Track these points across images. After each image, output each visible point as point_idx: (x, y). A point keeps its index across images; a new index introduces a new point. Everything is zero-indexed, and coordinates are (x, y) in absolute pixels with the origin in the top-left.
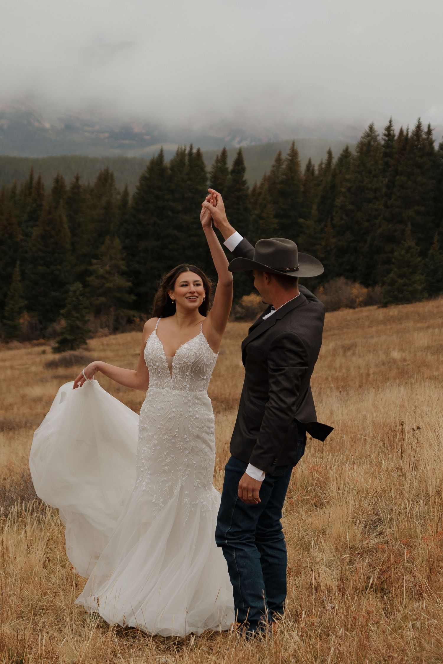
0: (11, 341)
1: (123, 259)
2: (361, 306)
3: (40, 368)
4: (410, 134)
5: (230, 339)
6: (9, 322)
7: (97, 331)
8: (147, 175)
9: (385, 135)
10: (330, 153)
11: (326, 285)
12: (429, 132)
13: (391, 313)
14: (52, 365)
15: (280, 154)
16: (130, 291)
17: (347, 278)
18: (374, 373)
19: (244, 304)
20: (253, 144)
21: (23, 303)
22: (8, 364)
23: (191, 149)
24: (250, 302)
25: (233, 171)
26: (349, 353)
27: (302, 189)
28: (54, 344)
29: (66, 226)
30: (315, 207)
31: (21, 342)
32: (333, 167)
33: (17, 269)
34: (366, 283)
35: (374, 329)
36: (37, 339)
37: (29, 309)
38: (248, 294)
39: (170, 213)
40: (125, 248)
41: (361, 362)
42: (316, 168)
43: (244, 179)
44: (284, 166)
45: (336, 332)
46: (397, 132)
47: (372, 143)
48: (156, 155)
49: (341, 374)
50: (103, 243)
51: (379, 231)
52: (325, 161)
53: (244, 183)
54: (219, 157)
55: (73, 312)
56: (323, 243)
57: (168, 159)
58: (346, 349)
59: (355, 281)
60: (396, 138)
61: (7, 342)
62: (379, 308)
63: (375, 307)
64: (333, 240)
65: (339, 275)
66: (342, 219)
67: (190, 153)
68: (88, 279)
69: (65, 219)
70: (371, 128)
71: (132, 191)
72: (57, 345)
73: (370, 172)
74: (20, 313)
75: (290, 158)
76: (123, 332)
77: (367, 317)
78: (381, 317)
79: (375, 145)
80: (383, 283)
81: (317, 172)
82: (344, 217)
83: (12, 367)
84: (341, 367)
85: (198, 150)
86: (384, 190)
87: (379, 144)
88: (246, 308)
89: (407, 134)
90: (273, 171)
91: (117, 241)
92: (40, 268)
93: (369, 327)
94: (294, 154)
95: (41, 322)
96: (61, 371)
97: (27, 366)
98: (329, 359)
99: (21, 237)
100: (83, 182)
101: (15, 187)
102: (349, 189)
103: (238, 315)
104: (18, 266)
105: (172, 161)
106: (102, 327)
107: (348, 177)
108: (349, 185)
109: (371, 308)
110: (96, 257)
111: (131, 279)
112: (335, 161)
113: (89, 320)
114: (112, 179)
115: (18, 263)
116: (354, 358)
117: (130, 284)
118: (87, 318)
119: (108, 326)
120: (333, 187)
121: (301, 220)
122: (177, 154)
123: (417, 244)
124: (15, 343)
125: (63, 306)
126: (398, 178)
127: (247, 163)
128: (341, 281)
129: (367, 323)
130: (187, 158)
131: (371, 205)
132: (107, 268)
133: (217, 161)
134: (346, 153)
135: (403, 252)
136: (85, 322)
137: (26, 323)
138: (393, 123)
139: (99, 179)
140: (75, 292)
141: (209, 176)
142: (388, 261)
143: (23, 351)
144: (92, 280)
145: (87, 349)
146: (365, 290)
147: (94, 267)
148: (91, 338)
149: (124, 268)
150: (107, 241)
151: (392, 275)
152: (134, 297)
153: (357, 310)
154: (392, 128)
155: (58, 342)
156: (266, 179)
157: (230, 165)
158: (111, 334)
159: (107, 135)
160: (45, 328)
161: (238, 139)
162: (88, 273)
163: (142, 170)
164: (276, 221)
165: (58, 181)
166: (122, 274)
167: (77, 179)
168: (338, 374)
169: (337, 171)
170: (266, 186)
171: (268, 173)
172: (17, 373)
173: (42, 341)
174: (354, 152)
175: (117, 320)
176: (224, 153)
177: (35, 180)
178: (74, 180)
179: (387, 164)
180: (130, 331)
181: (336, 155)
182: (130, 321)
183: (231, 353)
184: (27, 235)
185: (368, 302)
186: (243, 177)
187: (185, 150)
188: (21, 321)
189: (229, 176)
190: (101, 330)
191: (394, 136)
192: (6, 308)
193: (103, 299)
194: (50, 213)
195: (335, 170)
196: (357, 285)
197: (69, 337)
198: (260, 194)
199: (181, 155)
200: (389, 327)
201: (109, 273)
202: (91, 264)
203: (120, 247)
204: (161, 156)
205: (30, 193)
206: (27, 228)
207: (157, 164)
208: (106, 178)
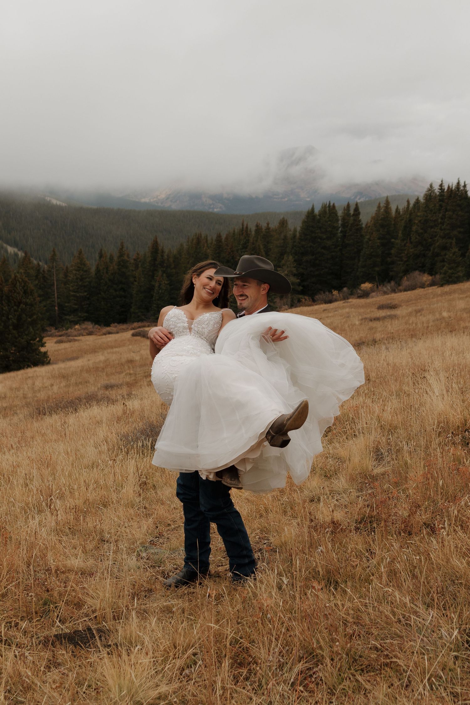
1: (295, 267)
2: (428, 287)
4: (453, 188)
5: (354, 309)
6: (234, 305)
7: (281, 308)
8: (306, 220)
9: (439, 189)
10: (408, 202)
11: (408, 276)
12: (465, 186)
13: (445, 290)
15: (379, 204)
16: (299, 285)
17: (420, 271)
18: (431, 326)
19: (362, 289)
20: (367, 199)
23: (330, 204)
24: (366, 287)
25: (353, 215)
26: (419, 314)
27: (393, 223)
29: (262, 250)
30: (400, 232)
32: (410, 209)
34: (431, 274)
35: (435, 299)
38: (364, 283)
39: (319, 240)
40: (295, 261)
41: (424, 319)
42: (401, 210)
43: (360, 218)
44: (382, 210)
45: (414, 302)
46: (446, 188)
47: (432, 194)
48: (310, 209)
49: (412, 327)
50: (283, 259)
51: (438, 244)
52: (406, 206)
53: (360, 221)
54: (346, 208)
56: (406, 252)
57: (317, 211)
58: (417, 312)
59: (424, 273)
60: (446, 190)
62: (438, 287)
63: (436, 287)
64: (411, 250)
65: (415, 270)
66: (416, 238)
67: (329, 206)
69: (262, 247)
70: (431, 186)
71: (299, 229)
73: (431, 211)
75: (385, 205)
76: (296, 307)
77: (432, 292)
78: (439, 292)
79: (434, 195)
80: (441, 273)
81: (401, 213)
82: (417, 237)
84: (413, 323)
85: (334, 204)
86: (440, 220)
87: (436, 194)
88: (364, 291)
89: (452, 188)
90: (376, 214)
91: (291, 257)
93: (432, 298)
94: (387, 203)
98: (407, 318)
100: (270, 226)
101: (234, 231)
102: (420, 221)
103: (359, 295)
105: (319, 211)
106: (285, 305)
107: (419, 214)
108: (420, 219)
109: (434, 287)
111: (300, 278)
112: (411, 205)
113: (276, 302)
114: (287, 223)
116: (421, 317)
117: (299, 280)
118: (275, 301)
119: (288, 305)
120: (410, 220)
121: (393, 240)
122: (322, 207)
123: (459, 250)
126: (447, 213)
127: (361, 210)
128: (417, 273)
129: (432, 296)
130: (328, 209)
131: (432, 230)
132: (286, 272)
133: (344, 209)
134: (418, 201)
135: (451, 255)
136: (274, 303)
138: (444, 182)
139: (280, 223)
141: (340, 218)
142: (443, 261)
146: (430, 278)
149: (295, 272)
150: (285, 257)
151: (445, 268)
152: (301, 288)
153: (426, 289)
154: (443, 185)
156: (373, 218)
157: (352, 212)
158: (289, 308)
161: (358, 197)
163: (303, 217)
164: (379, 241)
165: (258, 227)
166: (294, 275)
167: (268, 224)
168: (411, 327)
169: (413, 212)
170: (373, 222)
171: (374, 215)
174: (422, 200)
175: (292, 301)
176: (348, 205)
177: (245, 226)
179: (441, 206)
180: (300, 307)
181: (412, 202)
182: (299, 301)
183: (354, 316)
185: (432, 284)
186: (359, 217)
187: (326, 204)
189: (352, 218)
190: (284, 307)
191: (444, 189)
194: (253, 244)
195: (411, 210)
196: (426, 275)
198: (369, 227)
199: (324, 207)
200: (444, 298)
203: (293, 260)
204: (313, 209)
205: (243, 234)
206: (242, 252)
207: (311, 214)
208: (283, 223)
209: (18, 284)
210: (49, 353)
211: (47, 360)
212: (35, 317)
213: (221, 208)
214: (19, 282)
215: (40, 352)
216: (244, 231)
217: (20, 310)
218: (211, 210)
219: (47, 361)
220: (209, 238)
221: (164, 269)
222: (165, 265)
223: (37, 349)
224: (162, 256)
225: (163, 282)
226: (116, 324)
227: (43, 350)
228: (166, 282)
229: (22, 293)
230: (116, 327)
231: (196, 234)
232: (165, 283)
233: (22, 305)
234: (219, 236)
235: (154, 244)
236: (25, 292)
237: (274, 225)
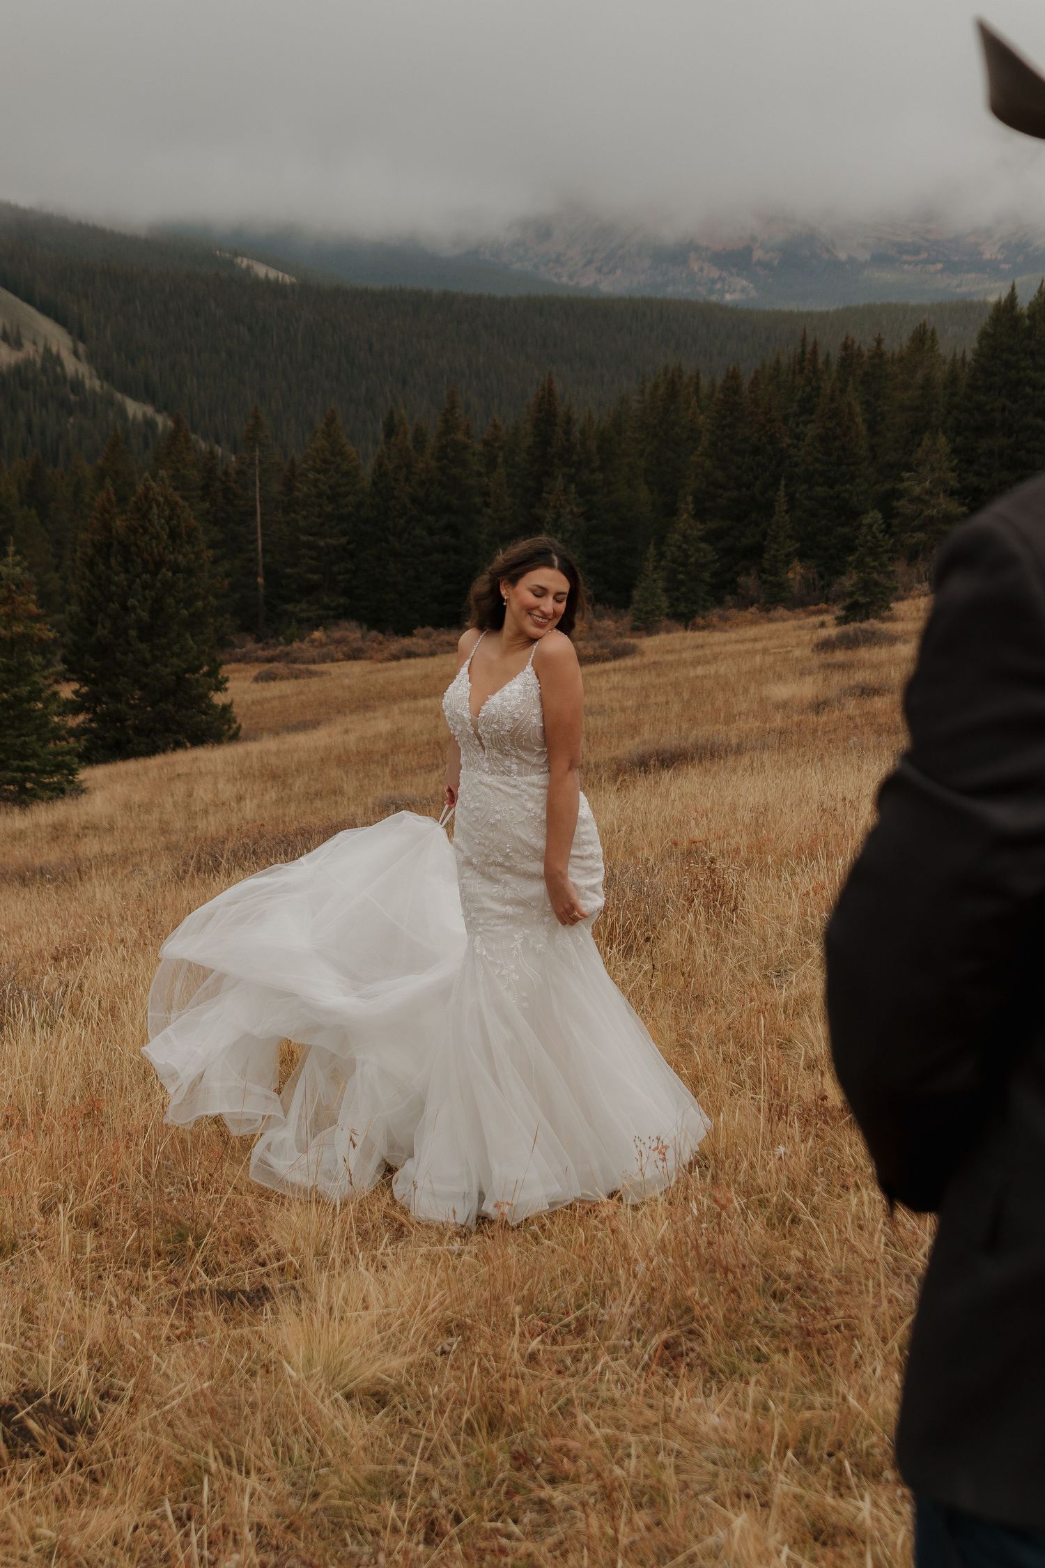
0: (775, 608)
1: (953, 470)
3: (807, 652)
6: (772, 578)
7: (908, 589)
8: (991, 330)
14: (826, 646)
21: (791, 546)
22: (759, 646)
28: (838, 611)
29: (859, 420)
31: (789, 609)
33: (781, 493)
36: (816, 604)
37: (802, 555)
39: (1028, 390)
40: (955, 451)
48: (1005, 297)
50: (919, 445)
55: (868, 559)
57: (1023, 304)
61: (768, 610)
68: (895, 504)
69: (858, 409)
71: (968, 356)
72: (842, 613)
74: (788, 563)
83: (765, 651)
91: (942, 440)
92: (818, 489)
95: (821, 577)
96: (840, 656)
97: (789, 649)
99: (788, 441)
100: (885, 346)
101: (778, 362)
104: (782, 488)
105: (1031, 304)
106: (920, 582)
110: (909, 468)
111: (967, 501)
113: (896, 571)
114: (934, 340)
115: (783, 482)
118: (891, 569)
124: (781, 611)
125: (852, 550)
132: (928, 485)
136: (889, 575)
137: (798, 577)
139: (913, 340)
140: (870, 526)
143: (792, 623)
144: (902, 504)
145: (893, 619)
147: (906, 484)
148: (901, 599)
149: (954, 484)
150: (926, 441)
155: (844, 608)
159: (939, 266)
160: (829, 585)
162: (895, 494)
163: (984, 320)
166: (952, 493)
167: (879, 342)
172: (769, 659)
173: (823, 606)
177: (809, 348)
178: (875, 344)
184: (798, 437)
188: (791, 575)
190: (919, 586)
192: (766, 556)
193: (920, 536)
194: (832, 399)
197: (862, 600)
201: (930, 492)
202: (902, 480)
203: (948, 450)
204: (1012, 298)
205: (802, 369)
206: (797, 425)
207: (1006, 310)
208: (923, 339)
209: (155, 510)
210: (235, 709)
211: (230, 728)
212: (200, 604)
213: (743, 290)
214: (158, 505)
215: (214, 706)
216: (806, 363)
217: (159, 585)
218: (714, 298)
219: (231, 732)
220: (705, 382)
221: (573, 471)
222: (575, 458)
223: (204, 696)
224: (567, 433)
225: (568, 510)
226: (429, 629)
227: (219, 699)
228: (575, 510)
229: (166, 537)
230: (428, 637)
231: (666, 369)
232: (572, 512)
233: (164, 570)
234: (733, 376)
235: (543, 397)
236: (173, 535)
237: (897, 343)
